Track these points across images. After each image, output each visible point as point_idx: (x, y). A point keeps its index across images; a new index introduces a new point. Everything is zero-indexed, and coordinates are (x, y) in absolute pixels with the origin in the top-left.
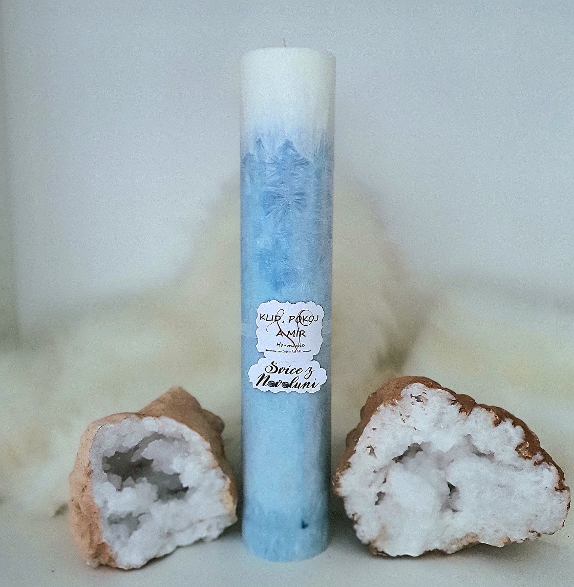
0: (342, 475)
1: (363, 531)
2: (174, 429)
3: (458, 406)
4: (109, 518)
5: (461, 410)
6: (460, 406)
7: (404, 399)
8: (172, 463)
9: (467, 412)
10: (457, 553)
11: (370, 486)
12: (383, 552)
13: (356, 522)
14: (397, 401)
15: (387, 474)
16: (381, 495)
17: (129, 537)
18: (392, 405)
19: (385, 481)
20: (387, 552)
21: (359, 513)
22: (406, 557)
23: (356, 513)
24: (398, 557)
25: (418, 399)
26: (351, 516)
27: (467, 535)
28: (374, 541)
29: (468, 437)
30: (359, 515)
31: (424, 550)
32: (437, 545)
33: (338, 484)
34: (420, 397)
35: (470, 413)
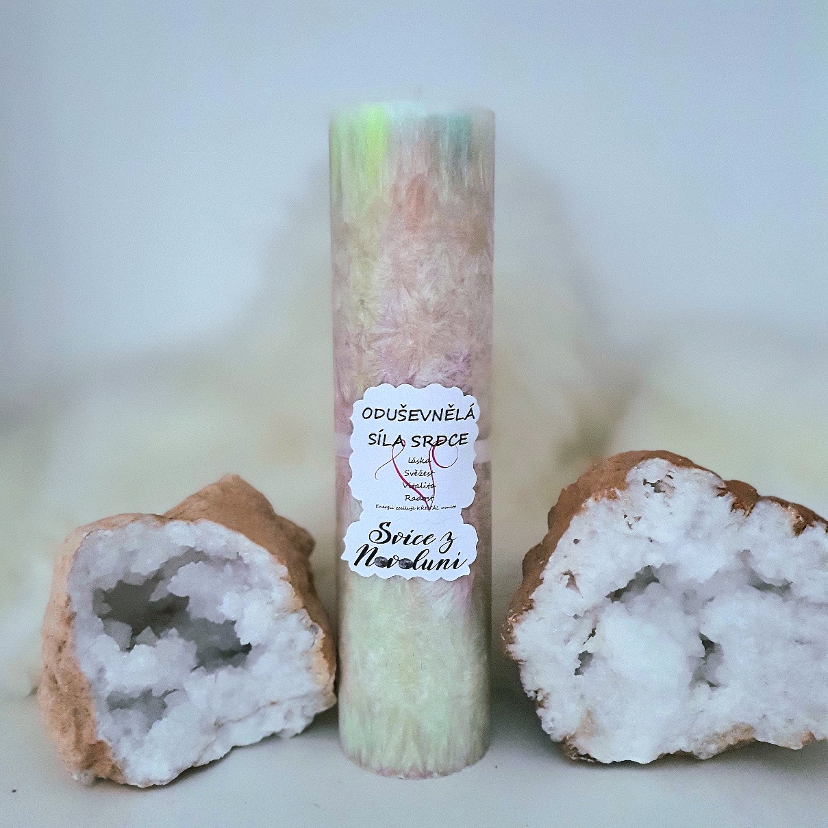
0: (517, 621)
1: (553, 720)
2: (223, 542)
3: (729, 500)
4: (108, 699)
5: (734, 506)
6: (732, 500)
7: (632, 487)
8: (220, 603)
9: (746, 510)
10: (716, 758)
11: (567, 641)
12: (588, 756)
13: (541, 705)
14: (618, 492)
15: (596, 621)
16: (585, 657)
17: (148, 731)
18: (609, 497)
19: (593, 634)
20: (593, 755)
21: (547, 690)
22: (628, 764)
23: (540, 689)
24: (614, 764)
25: (657, 487)
26: (531, 694)
27: (735, 728)
28: (573, 737)
29: (745, 555)
30: (545, 692)
31: (660, 753)
32: (681, 744)
33: (511, 638)
34: (661, 484)
35: (750, 512)
